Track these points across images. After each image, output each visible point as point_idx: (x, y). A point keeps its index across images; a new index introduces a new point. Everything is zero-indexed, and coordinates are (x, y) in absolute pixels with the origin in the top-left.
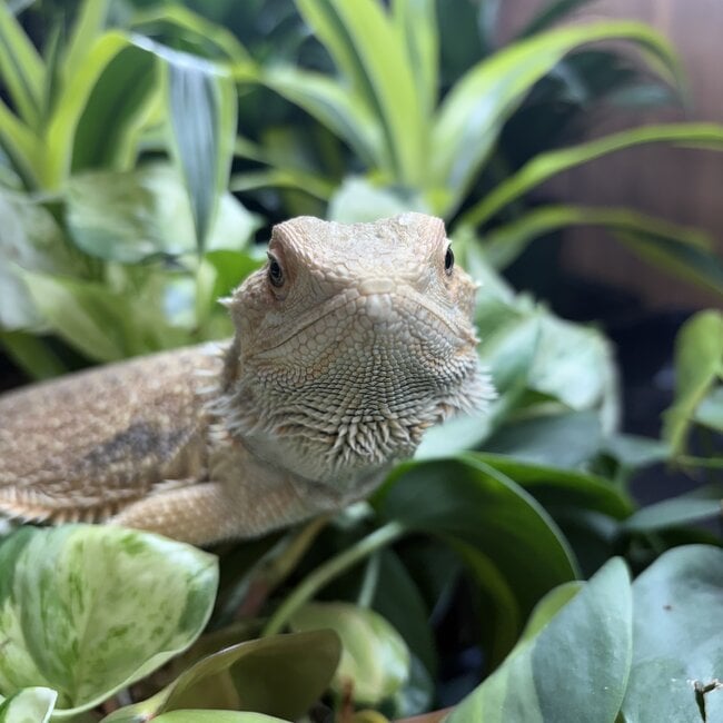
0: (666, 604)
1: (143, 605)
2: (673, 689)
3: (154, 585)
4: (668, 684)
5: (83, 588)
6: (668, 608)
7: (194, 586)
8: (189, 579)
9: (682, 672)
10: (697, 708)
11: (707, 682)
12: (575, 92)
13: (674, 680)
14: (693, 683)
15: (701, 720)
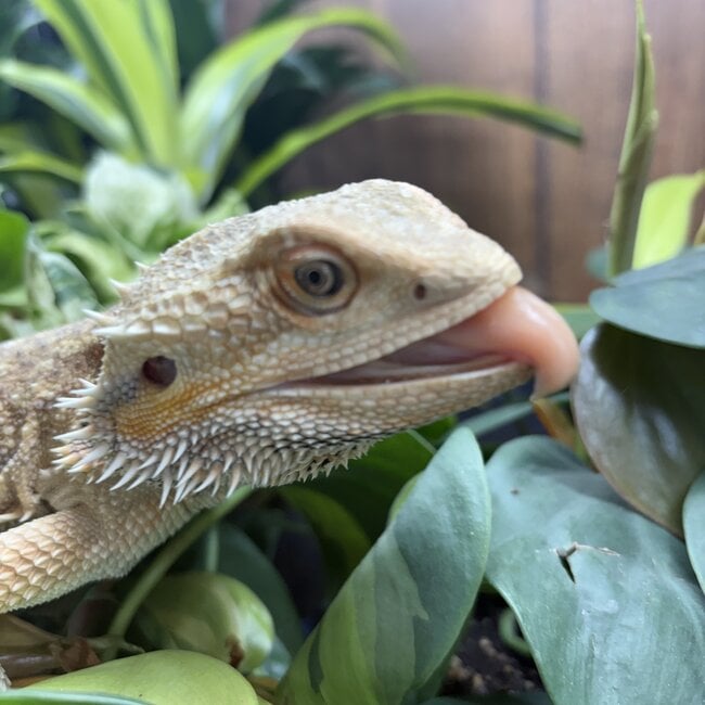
0: (512, 489)
2: (539, 559)
4: (533, 556)
6: (515, 492)
9: (543, 544)
10: (564, 571)
11: (567, 547)
12: (313, 80)
13: (537, 551)
14: (555, 550)
15: (570, 581)
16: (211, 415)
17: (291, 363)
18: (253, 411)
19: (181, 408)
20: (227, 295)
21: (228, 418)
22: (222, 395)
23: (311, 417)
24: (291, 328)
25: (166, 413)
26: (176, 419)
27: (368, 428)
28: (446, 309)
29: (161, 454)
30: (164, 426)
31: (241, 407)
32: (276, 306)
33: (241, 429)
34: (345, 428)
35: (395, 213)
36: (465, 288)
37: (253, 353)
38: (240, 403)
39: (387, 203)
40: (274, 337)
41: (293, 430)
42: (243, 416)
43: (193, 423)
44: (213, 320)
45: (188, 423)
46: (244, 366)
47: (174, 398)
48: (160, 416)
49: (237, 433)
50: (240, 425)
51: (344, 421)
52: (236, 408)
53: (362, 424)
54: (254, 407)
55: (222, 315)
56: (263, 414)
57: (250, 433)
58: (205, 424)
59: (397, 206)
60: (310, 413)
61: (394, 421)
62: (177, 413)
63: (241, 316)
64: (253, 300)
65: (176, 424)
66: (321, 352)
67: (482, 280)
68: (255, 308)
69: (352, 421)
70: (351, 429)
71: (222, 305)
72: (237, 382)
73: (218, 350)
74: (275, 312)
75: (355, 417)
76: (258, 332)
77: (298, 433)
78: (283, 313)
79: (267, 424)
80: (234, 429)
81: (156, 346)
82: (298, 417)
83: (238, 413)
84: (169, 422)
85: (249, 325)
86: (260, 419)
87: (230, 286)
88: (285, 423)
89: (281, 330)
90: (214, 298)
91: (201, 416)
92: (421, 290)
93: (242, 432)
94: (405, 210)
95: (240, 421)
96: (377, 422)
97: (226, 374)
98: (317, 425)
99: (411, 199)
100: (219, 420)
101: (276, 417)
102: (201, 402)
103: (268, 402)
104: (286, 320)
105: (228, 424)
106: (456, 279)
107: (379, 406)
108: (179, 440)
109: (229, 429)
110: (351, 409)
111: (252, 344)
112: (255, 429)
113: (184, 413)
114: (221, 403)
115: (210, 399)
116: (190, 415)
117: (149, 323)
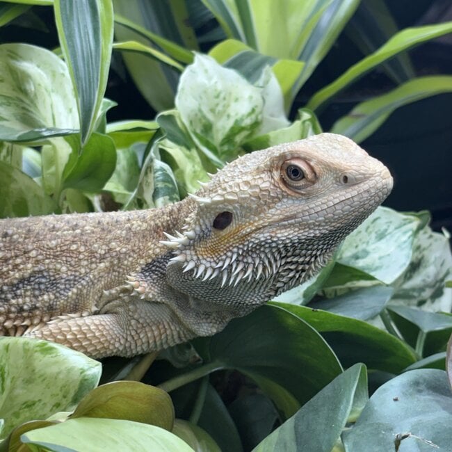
1: (48, 387)
3: (59, 373)
5: (6, 375)
7: (85, 376)
8: (83, 371)
11: (403, 435)
13: (384, 432)
14: (396, 435)
16: (249, 238)
17: (287, 212)
18: (268, 234)
19: (233, 238)
20: (260, 182)
21: (257, 239)
22: (254, 228)
23: (296, 234)
24: (287, 196)
25: (226, 241)
26: (231, 243)
27: (323, 231)
28: (356, 187)
29: (224, 261)
30: (225, 248)
31: (262, 233)
32: (281, 186)
33: (263, 243)
34: (312, 235)
35: (335, 148)
36: (365, 178)
37: (270, 208)
38: (262, 231)
39: (331, 144)
40: (280, 200)
41: (288, 241)
42: (264, 237)
43: (240, 244)
44: (253, 192)
45: (237, 245)
46: (265, 214)
47: (230, 232)
48: (223, 243)
49: (261, 246)
50: (262, 242)
51: (312, 231)
52: (260, 233)
53: (320, 230)
54: (268, 232)
55: (258, 190)
56: (273, 235)
57: (267, 246)
58: (246, 243)
59: (335, 145)
60: (295, 232)
61: (334, 224)
62: (232, 240)
63: (265, 190)
64: (271, 183)
65: (231, 246)
66: (300, 207)
67: (372, 175)
68: (272, 187)
69: (315, 230)
70: (315, 234)
71: (257, 186)
72: (261, 222)
73: (254, 206)
74: (281, 189)
75: (316, 228)
76: (273, 197)
77: (291, 242)
78: (284, 189)
79: (275, 239)
80: (260, 245)
81: (226, 206)
82: (289, 235)
83: (261, 236)
84: (227, 245)
85: (269, 195)
86: (272, 237)
87: (260, 178)
88: (284, 238)
89: (283, 197)
90: (253, 183)
91: (244, 240)
92: (346, 179)
93: (264, 245)
94: (339, 147)
95: (262, 239)
96: (326, 227)
97: (257, 219)
98: (299, 237)
99: (342, 142)
100: (253, 240)
101: (279, 235)
102: (244, 232)
103: (275, 229)
104: (286, 192)
105: (257, 242)
106: (361, 174)
107: (326, 219)
108: (233, 253)
109: (257, 244)
110: (314, 224)
111: (269, 203)
112: (270, 243)
113: (235, 240)
114: (253, 232)
115: (248, 230)
116: (237, 241)
117: (223, 195)
